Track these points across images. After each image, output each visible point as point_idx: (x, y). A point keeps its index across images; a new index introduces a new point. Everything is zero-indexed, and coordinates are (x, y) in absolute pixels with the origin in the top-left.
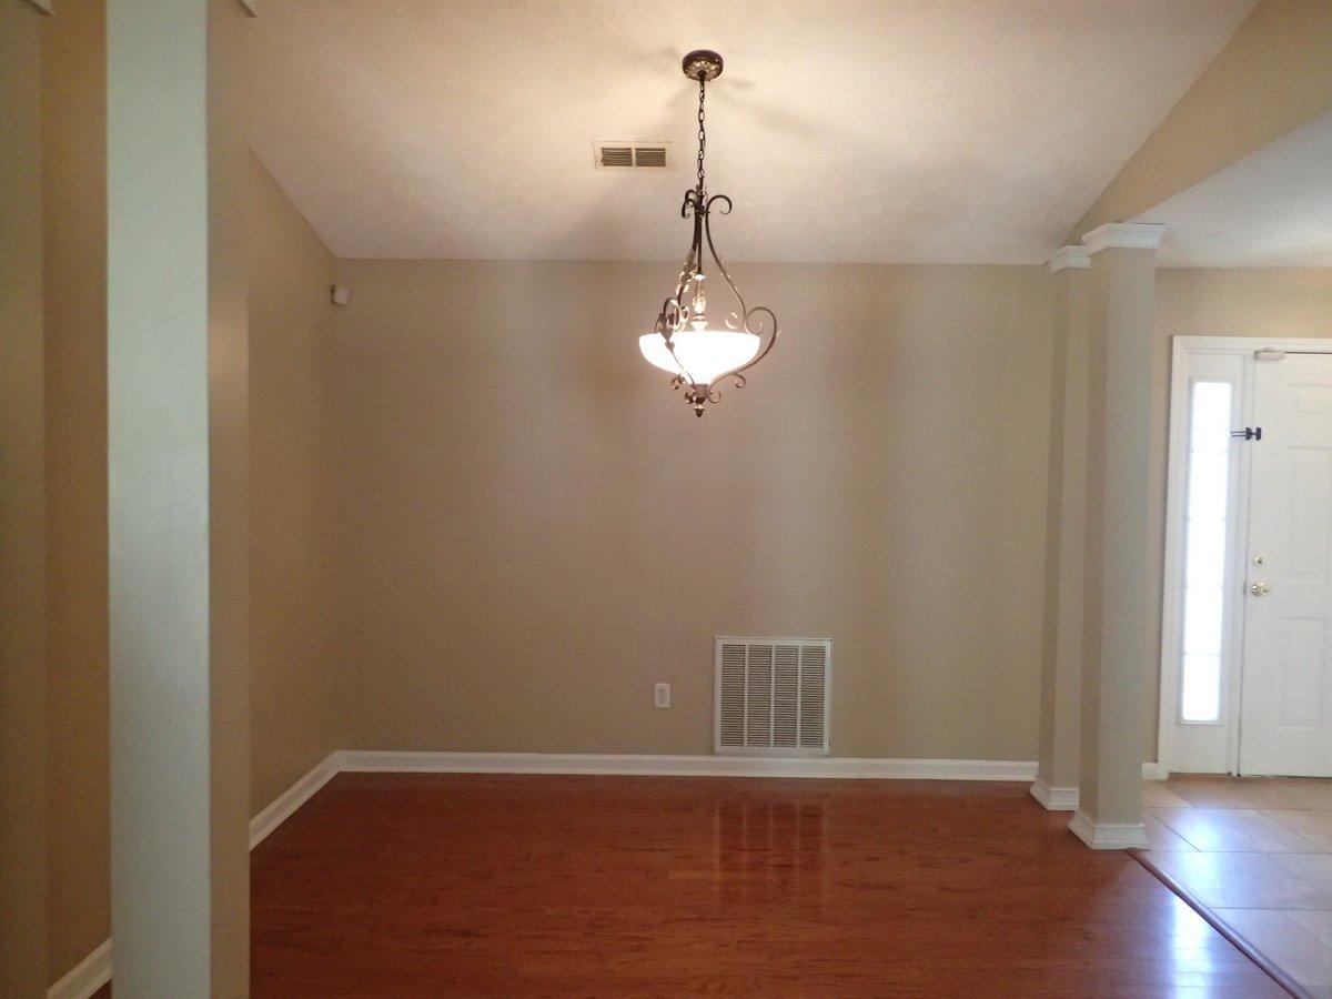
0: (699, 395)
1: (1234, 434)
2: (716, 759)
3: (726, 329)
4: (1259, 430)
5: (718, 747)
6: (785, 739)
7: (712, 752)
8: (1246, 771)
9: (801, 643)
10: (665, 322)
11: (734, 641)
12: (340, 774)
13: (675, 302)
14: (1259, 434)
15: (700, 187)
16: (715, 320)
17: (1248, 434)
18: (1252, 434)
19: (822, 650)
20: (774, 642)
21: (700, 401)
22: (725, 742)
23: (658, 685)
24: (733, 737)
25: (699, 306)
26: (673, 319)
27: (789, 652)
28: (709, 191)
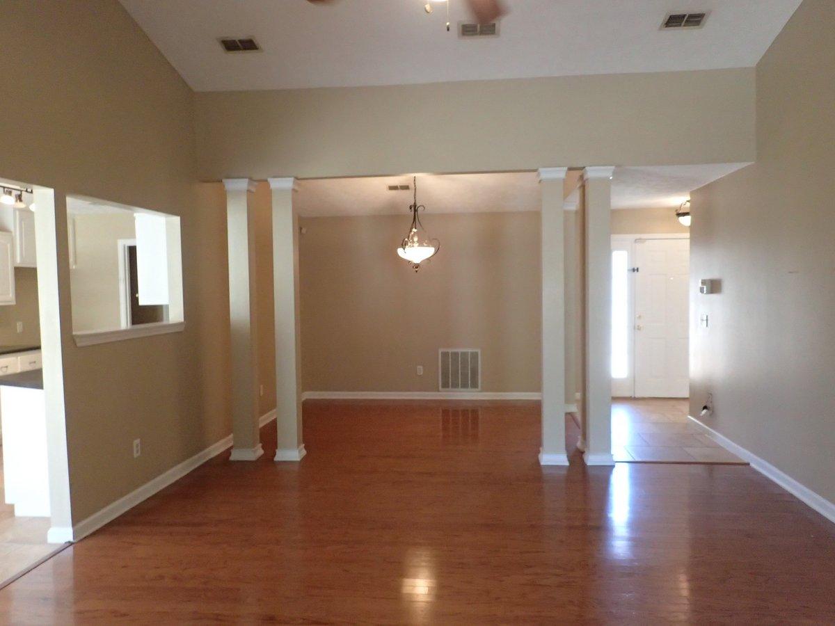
0: (417, 266)
1: (628, 270)
2: (440, 393)
3: (424, 246)
4: (638, 269)
5: (440, 388)
6: (465, 386)
7: (438, 391)
8: (637, 395)
9: (470, 351)
10: (404, 245)
11: (446, 350)
12: (307, 399)
13: (406, 239)
14: (637, 270)
15: (415, 203)
16: (421, 243)
17: (634, 270)
18: (635, 270)
19: (477, 353)
20: (460, 350)
21: (417, 268)
22: (443, 387)
23: (418, 367)
24: (445, 385)
25: (416, 239)
26: (406, 244)
27: (464, 354)
28: (418, 205)
